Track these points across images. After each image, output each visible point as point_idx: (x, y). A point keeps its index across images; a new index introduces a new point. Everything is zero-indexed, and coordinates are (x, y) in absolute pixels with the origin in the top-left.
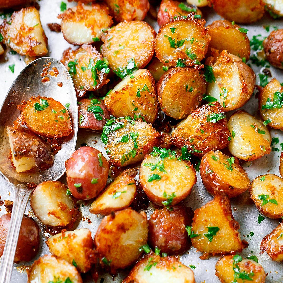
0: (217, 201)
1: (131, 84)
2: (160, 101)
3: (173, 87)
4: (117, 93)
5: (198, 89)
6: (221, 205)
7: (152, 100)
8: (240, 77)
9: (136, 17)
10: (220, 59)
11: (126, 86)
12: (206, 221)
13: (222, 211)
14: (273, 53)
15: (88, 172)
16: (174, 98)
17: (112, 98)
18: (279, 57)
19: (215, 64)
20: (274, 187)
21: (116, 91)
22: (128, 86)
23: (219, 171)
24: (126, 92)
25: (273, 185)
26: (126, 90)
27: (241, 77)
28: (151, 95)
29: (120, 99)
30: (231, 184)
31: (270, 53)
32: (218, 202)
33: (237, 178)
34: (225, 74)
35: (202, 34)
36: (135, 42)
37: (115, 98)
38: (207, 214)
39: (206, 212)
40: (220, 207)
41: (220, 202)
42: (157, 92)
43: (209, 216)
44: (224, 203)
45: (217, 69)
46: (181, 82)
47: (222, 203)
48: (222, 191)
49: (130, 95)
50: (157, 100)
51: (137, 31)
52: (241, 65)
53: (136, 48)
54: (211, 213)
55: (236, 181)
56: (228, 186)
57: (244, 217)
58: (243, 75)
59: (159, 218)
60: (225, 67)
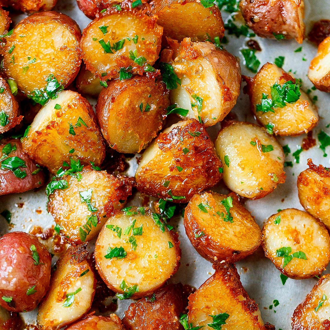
0: (218, 279)
1: (58, 119)
2: (105, 137)
3: (120, 114)
4: (39, 133)
5: (158, 104)
6: (226, 283)
7: (93, 136)
8: (217, 79)
9: (45, 5)
10: (183, 54)
11: (52, 122)
12: (207, 307)
13: (228, 291)
14: (258, 23)
15: (19, 280)
16: (126, 128)
17: (34, 141)
18: (269, 28)
19: (176, 59)
20: (296, 230)
21: (37, 132)
22: (54, 122)
23: (214, 229)
24: (53, 131)
25: (294, 228)
26: (52, 128)
27: (219, 78)
28: (91, 130)
29: (45, 141)
30: (235, 247)
31: (254, 23)
32: (221, 279)
33: (242, 233)
34: (194, 74)
35: (148, 28)
36: (50, 51)
37: (38, 141)
38: (208, 299)
39: (205, 297)
40: (224, 287)
41: (223, 280)
42: (98, 124)
43: (210, 301)
44: (229, 279)
45: (181, 69)
46: (131, 102)
47: (226, 280)
48: (223, 263)
49: (59, 133)
50: (101, 135)
51: (49, 33)
52: (216, 60)
53: (54, 59)
54: (213, 297)
55: (240, 239)
56: (230, 252)
57: (260, 279)
58: (221, 75)
59: (139, 316)
60: (192, 64)
